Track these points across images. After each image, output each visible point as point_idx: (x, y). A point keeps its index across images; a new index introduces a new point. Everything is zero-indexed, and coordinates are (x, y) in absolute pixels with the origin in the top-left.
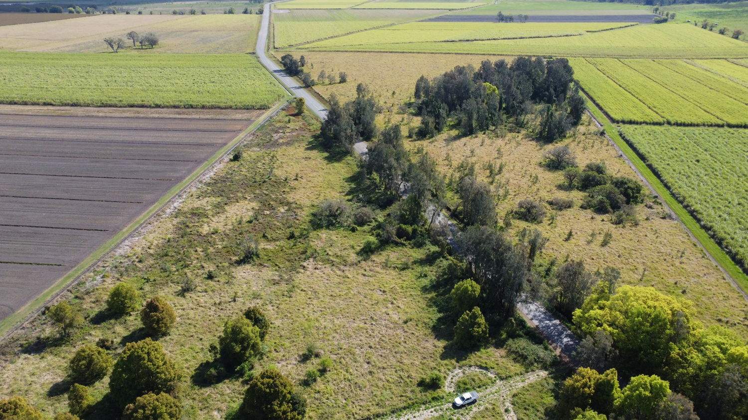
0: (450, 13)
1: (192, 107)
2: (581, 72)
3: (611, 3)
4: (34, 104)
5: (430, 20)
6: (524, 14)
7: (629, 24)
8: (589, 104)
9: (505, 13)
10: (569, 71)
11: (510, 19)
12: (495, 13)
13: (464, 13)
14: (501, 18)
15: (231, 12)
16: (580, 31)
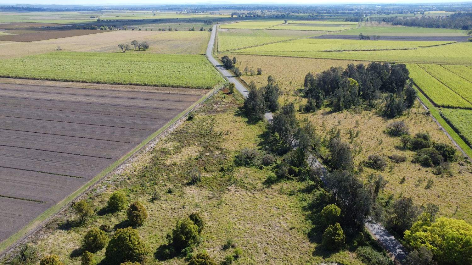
0: (328, 33)
1: (165, 86)
2: (414, 73)
3: (437, 29)
4: (77, 81)
5: (316, 37)
6: (377, 35)
7: (450, 42)
8: (419, 94)
9: (365, 34)
10: (406, 72)
11: (368, 38)
12: (358, 34)
13: (337, 34)
14: (362, 37)
15: (193, 30)
16: (415, 46)
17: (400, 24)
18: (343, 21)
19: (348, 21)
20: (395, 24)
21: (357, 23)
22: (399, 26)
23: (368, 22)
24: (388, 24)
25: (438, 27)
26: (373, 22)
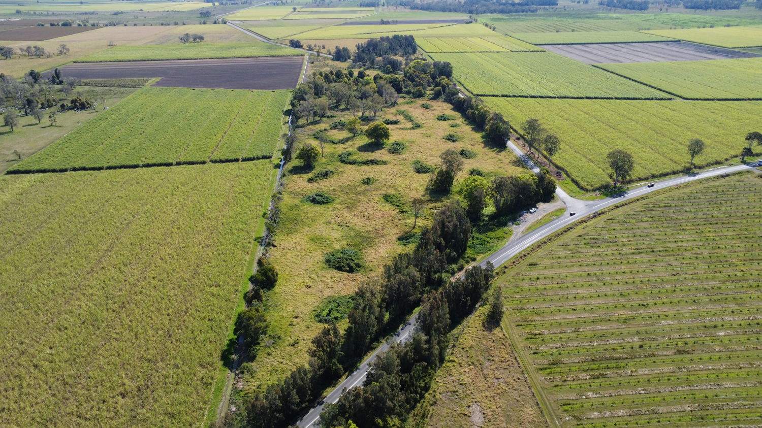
0: (350, 21)
1: (273, 56)
2: (418, 41)
3: (450, 13)
4: (204, 59)
5: (341, 25)
6: (395, 20)
7: (452, 24)
8: (418, 48)
9: (385, 20)
10: (413, 39)
11: (388, 23)
12: (379, 20)
13: (358, 20)
14: (383, 23)
15: (204, 23)
16: (425, 28)
17: (417, 8)
18: (357, 6)
19: (363, 6)
20: (412, 8)
21: (373, 8)
22: (416, 11)
23: (385, 7)
24: (405, 8)
25: (450, 11)
26: (390, 7)
